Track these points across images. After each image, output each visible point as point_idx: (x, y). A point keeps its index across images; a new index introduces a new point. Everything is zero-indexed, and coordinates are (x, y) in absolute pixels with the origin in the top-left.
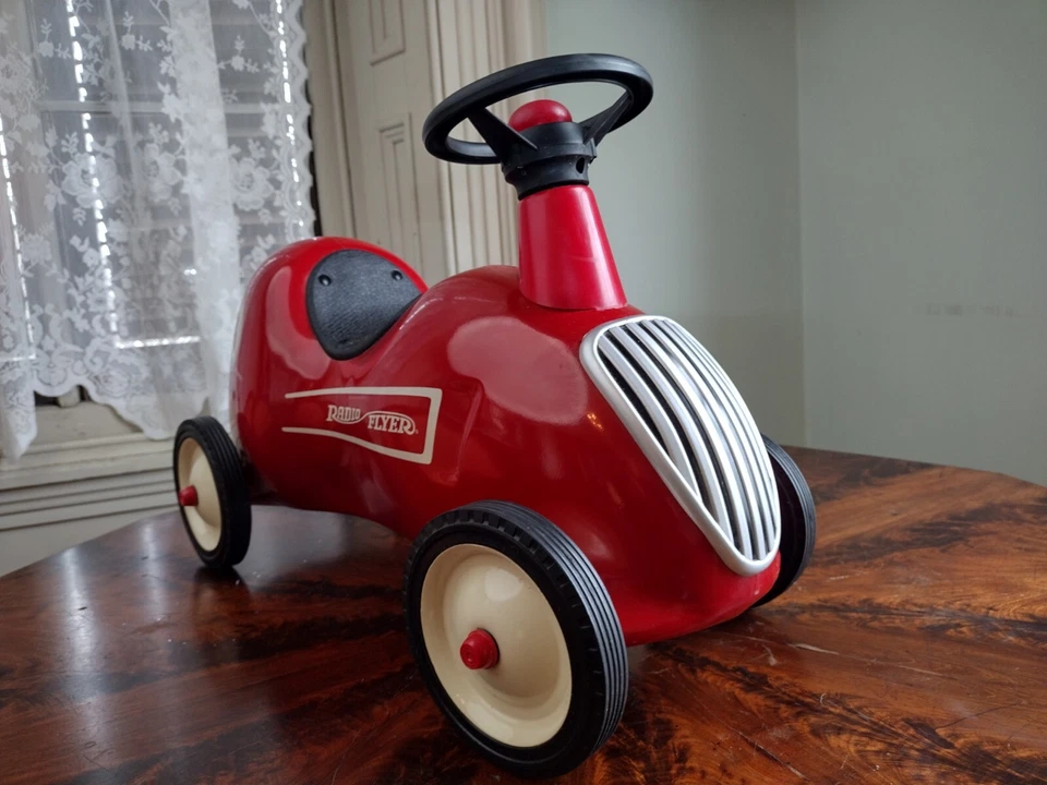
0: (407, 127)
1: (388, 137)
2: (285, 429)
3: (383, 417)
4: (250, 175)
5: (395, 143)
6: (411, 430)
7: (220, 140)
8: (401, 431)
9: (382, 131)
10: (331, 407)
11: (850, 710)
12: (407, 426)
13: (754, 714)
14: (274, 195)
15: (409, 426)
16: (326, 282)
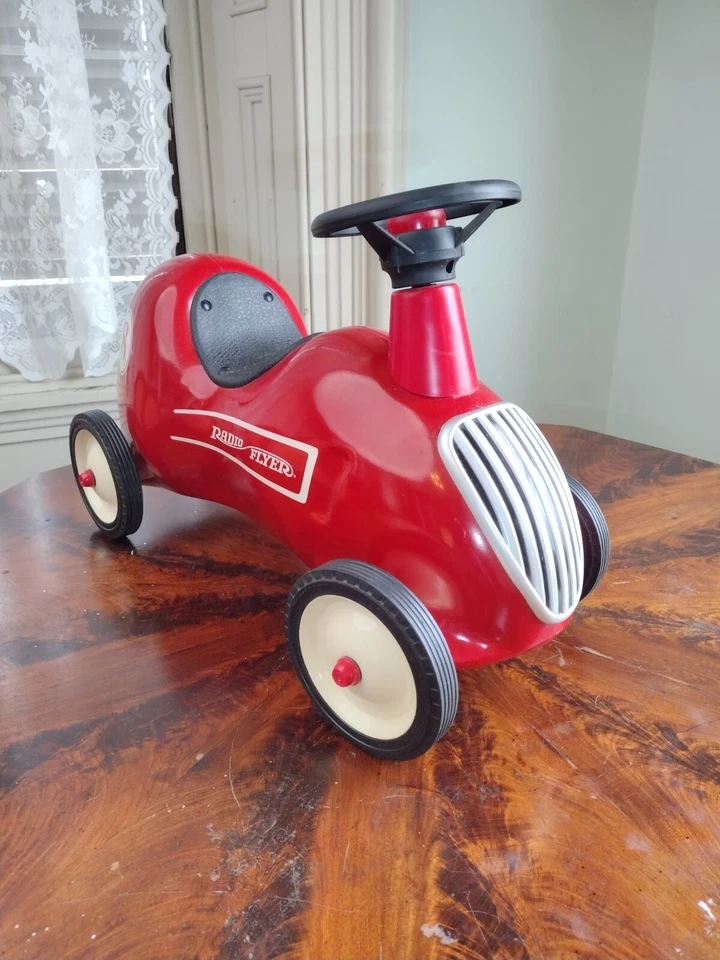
0: (265, 90)
1: (246, 96)
2: (173, 438)
3: (265, 455)
4: (112, 128)
5: (253, 103)
6: (289, 473)
7: (82, 92)
8: (280, 471)
9: (240, 89)
10: (215, 428)
11: (616, 713)
12: (285, 469)
13: (544, 710)
14: (135, 149)
15: (288, 470)
16: (207, 307)
